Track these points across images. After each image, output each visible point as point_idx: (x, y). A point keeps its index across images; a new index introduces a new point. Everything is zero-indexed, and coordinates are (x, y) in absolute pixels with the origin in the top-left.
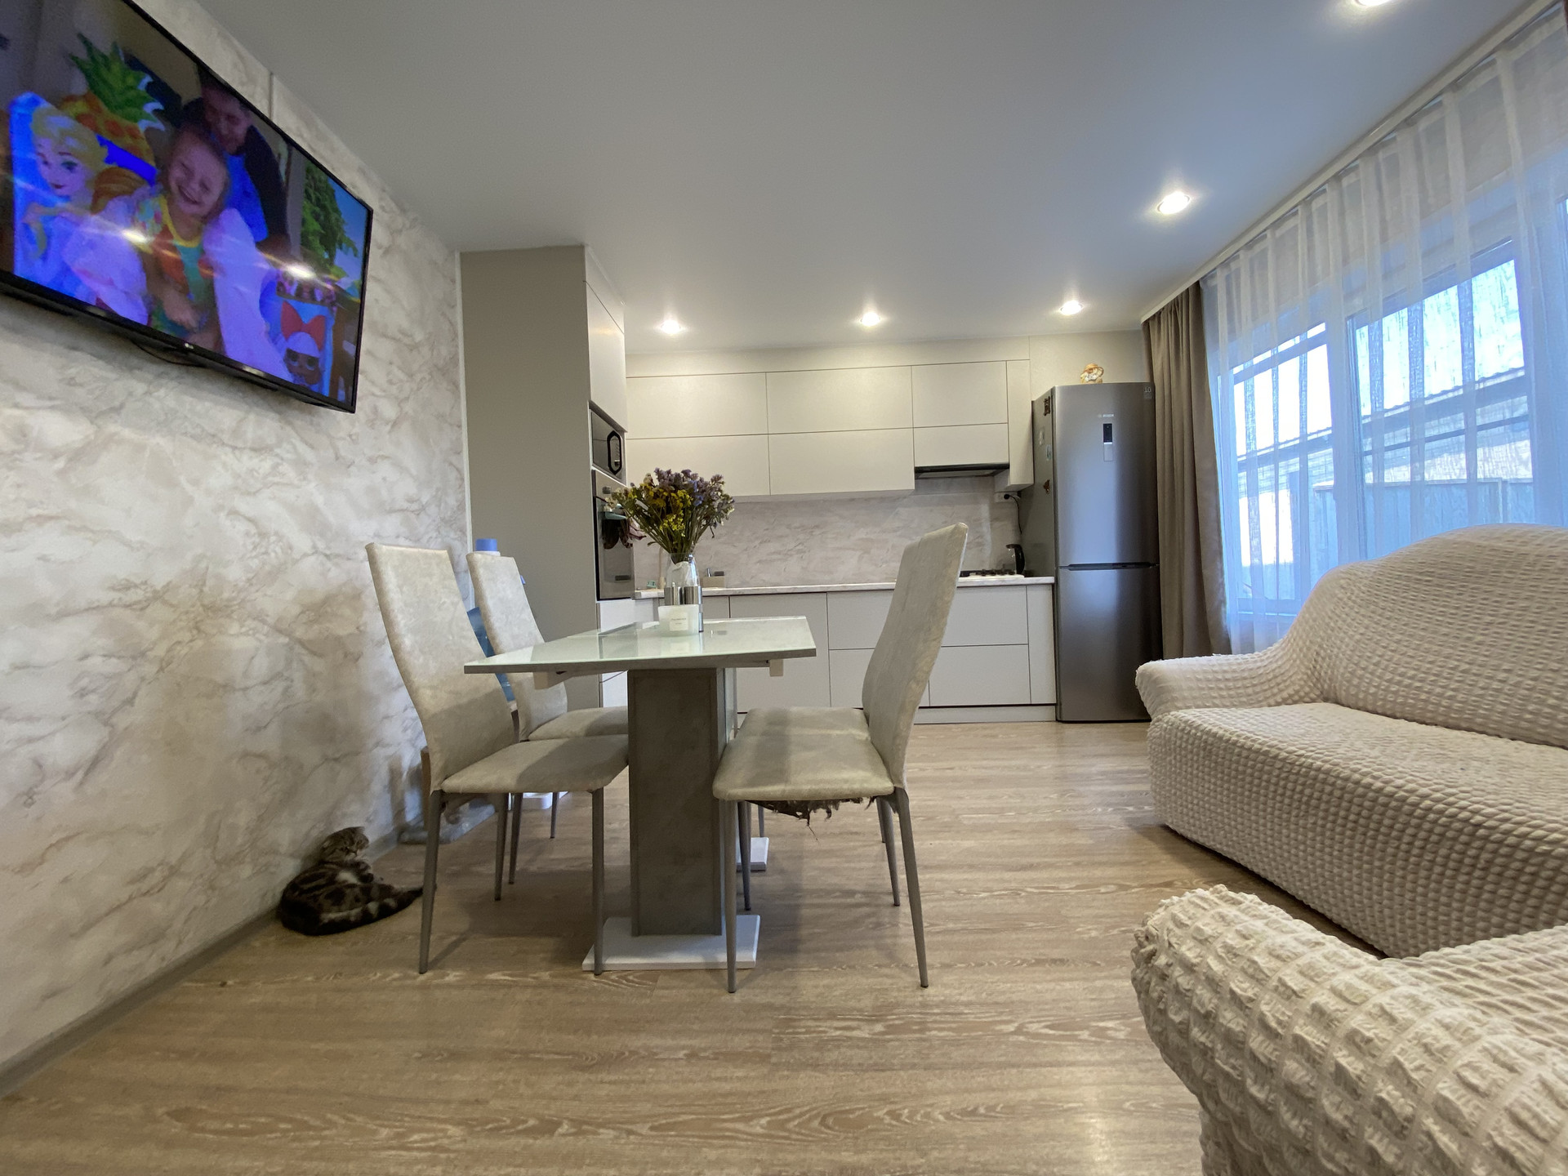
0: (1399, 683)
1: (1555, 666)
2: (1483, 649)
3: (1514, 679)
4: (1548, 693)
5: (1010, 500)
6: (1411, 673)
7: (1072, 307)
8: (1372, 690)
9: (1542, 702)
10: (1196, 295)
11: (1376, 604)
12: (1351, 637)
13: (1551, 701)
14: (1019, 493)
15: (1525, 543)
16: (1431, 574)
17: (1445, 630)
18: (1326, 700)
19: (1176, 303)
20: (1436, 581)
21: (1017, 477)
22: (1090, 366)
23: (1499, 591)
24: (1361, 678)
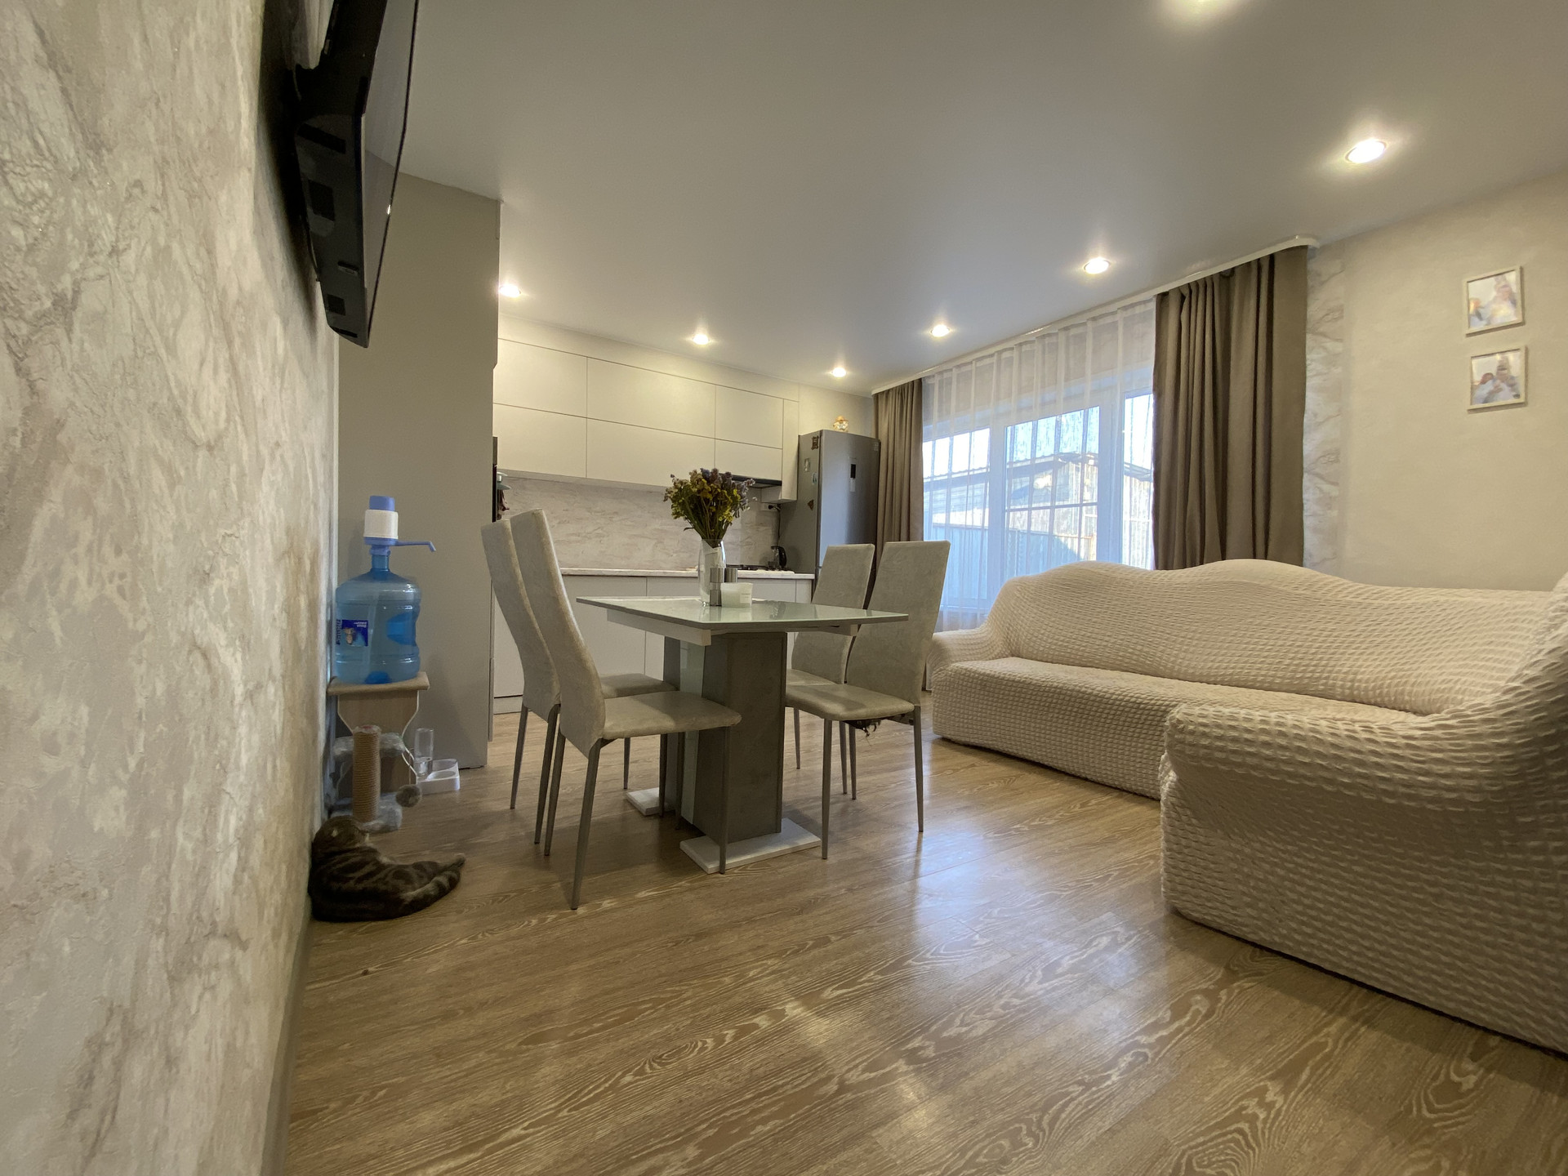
0: (1055, 644)
1: (1131, 633)
2: (1097, 626)
3: (1113, 640)
4: (1128, 646)
5: (773, 510)
6: (1062, 638)
7: (839, 372)
8: (1041, 649)
9: (1126, 651)
10: (918, 387)
11: (1039, 601)
12: (1027, 619)
13: (1130, 650)
14: (779, 505)
15: (1114, 572)
16: (1069, 585)
17: (1077, 615)
18: (1013, 656)
19: (902, 387)
20: (1072, 589)
21: (786, 493)
22: (840, 418)
23: (1103, 595)
24: (1035, 642)
